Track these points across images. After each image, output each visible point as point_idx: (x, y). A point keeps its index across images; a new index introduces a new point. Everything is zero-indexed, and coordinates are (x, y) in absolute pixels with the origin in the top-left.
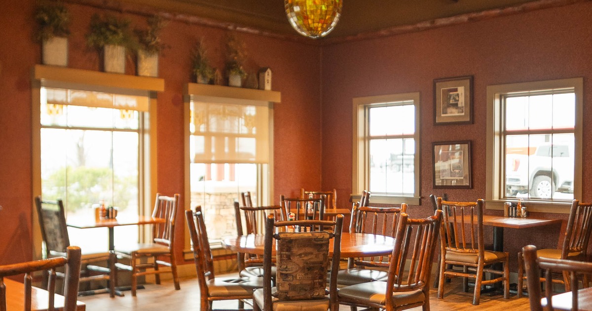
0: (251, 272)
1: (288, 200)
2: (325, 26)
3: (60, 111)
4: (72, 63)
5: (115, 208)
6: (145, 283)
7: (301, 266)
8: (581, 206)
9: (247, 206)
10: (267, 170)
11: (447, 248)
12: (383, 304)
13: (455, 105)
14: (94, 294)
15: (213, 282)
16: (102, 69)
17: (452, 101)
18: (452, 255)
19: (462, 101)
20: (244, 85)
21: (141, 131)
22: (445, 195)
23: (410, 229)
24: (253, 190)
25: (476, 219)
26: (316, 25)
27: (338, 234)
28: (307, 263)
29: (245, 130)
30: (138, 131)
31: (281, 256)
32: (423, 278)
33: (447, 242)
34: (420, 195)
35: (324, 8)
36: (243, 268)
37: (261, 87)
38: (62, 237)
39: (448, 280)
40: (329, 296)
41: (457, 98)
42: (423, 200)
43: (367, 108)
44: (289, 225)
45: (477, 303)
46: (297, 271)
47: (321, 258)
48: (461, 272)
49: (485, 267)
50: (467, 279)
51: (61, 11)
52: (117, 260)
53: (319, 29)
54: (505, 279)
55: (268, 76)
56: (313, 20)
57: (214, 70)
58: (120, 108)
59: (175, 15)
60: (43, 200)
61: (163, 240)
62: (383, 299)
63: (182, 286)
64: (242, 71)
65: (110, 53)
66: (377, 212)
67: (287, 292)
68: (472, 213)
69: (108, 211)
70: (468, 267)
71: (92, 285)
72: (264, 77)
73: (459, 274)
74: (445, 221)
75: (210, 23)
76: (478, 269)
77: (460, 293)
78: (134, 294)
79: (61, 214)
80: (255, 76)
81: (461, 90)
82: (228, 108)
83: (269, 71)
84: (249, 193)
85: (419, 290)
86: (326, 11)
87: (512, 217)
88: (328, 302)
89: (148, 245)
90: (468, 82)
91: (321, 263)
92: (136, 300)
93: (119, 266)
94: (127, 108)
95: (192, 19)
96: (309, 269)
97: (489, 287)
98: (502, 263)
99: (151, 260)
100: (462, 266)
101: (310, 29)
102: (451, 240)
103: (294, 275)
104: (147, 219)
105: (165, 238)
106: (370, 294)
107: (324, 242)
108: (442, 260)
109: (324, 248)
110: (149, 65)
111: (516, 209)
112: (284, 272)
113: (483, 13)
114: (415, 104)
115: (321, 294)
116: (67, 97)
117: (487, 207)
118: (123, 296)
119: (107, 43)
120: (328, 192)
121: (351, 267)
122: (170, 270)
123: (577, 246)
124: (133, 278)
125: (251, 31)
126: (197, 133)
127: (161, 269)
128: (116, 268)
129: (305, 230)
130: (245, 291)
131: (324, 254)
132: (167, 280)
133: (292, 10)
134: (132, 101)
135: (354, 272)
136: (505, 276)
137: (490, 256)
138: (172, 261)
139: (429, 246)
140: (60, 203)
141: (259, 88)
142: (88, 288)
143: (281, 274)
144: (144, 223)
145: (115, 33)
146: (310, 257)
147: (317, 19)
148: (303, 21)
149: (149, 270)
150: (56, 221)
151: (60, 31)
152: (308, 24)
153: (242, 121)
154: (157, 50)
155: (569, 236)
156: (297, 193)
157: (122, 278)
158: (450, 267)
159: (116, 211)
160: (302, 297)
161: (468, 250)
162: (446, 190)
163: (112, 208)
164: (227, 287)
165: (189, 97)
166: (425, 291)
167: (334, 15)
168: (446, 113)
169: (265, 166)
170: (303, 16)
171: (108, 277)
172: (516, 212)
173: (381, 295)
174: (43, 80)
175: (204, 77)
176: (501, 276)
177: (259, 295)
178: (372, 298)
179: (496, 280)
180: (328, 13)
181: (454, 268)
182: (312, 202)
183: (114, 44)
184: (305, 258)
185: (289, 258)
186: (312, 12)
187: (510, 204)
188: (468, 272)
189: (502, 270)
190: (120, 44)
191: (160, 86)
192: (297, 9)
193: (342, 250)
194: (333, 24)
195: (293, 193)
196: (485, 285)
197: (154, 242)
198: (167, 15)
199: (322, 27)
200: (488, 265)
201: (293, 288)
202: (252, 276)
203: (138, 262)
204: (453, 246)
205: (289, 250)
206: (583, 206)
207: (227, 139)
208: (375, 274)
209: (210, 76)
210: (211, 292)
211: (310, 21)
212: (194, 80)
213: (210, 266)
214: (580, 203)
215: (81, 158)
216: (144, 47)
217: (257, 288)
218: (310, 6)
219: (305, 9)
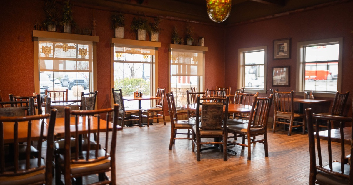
0: (193, 119)
1: (210, 90)
2: (223, 17)
3: (121, 55)
4: (125, 37)
5: (142, 93)
6: (153, 122)
7: (211, 116)
8: (340, 94)
9: (193, 92)
10: (202, 78)
11: (277, 111)
12: (246, 133)
13: (283, 51)
14: (133, 126)
15: (177, 122)
16: (137, 39)
17: (281, 49)
18: (279, 114)
19: (286, 49)
20: (193, 44)
21: (151, 63)
22: (277, 89)
23: (258, 102)
24: (196, 87)
25: (290, 99)
26: (219, 17)
27: (227, 103)
28: (214, 115)
29: (193, 63)
30: (150, 63)
31: (203, 112)
32: (264, 123)
33: (277, 109)
34: (266, 89)
35: (223, 10)
36: (190, 117)
37: (199, 45)
38: (121, 103)
39: (278, 125)
40: (223, 129)
41: (284, 48)
42: (268, 91)
43: (244, 53)
44: (207, 99)
45: (290, 135)
46: (209, 118)
47: (220, 113)
48: (284, 122)
49: (294, 120)
50: (286, 124)
51: (121, 17)
52: (142, 113)
53: (221, 19)
54: (303, 125)
55: (203, 40)
56: (219, 15)
57: (181, 38)
58: (144, 54)
59: (165, 17)
60: (115, 89)
61: (160, 106)
62: (246, 131)
63: (167, 124)
64: (192, 39)
65: (140, 32)
66: (246, 95)
67: (205, 127)
68: (289, 97)
69: (139, 94)
70: (286, 120)
71: (133, 122)
72: (201, 41)
73: (282, 123)
74: (276, 100)
75: (179, 20)
76: (291, 121)
77: (283, 131)
78: (148, 126)
79: (121, 95)
80: (197, 41)
81: (285, 44)
82: (186, 54)
83: (203, 38)
84: (194, 88)
85: (262, 128)
86: (224, 11)
87: (307, 99)
88: (222, 131)
89: (154, 107)
90: (288, 41)
91: (220, 115)
92: (149, 129)
93: (143, 115)
94: (146, 54)
95: (172, 18)
96: (215, 117)
97: (296, 129)
98: (302, 119)
99: (155, 114)
100: (284, 119)
101: (217, 19)
102: (279, 108)
103: (208, 120)
104: (154, 97)
105: (160, 105)
106: (241, 129)
107: (221, 106)
108: (275, 117)
109: (221, 109)
110: (155, 37)
111: (309, 95)
112: (204, 118)
113: (296, 11)
114: (265, 51)
115: (220, 128)
116: (124, 50)
117: (296, 94)
118: (144, 127)
119: (139, 29)
120: (227, 88)
121: (234, 118)
122: (162, 117)
123: (338, 112)
124: (148, 120)
125: (195, 22)
126: (174, 64)
127: (159, 117)
128: (142, 116)
129: (214, 102)
130: (189, 126)
131: (221, 112)
132: (161, 121)
133: (210, 11)
134: (148, 51)
135: (235, 120)
136: (303, 124)
137: (296, 115)
138: (163, 114)
139: (267, 110)
140: (120, 90)
141: (199, 46)
142: (132, 123)
143: (203, 119)
144: (153, 99)
145: (142, 24)
146: (215, 112)
147: (220, 14)
148: (214, 16)
149: (154, 117)
150: (119, 97)
151: (121, 25)
152: (217, 17)
153: (192, 59)
154: (158, 31)
155: (334, 108)
156: (214, 88)
157: (144, 120)
158: (279, 120)
159: (142, 94)
160: (212, 129)
161: (286, 113)
162: (278, 87)
163: (140, 93)
164: (182, 124)
165: (171, 49)
166: (265, 129)
167: (227, 13)
168: (279, 54)
169: (201, 77)
170: (214, 13)
171: (138, 119)
172: (309, 97)
173: (245, 129)
174: (115, 44)
175: (177, 41)
176: (302, 124)
177: (194, 128)
178: (242, 131)
179: (299, 126)
180: (225, 12)
181: (281, 120)
182: (220, 91)
183: (141, 29)
184: (213, 113)
185: (206, 112)
186: (218, 12)
187: (307, 93)
188: (286, 122)
189: (302, 121)
190: (143, 29)
191: (159, 45)
192: (211, 11)
193: (229, 110)
194: (227, 16)
195: (212, 88)
196: (294, 128)
197: (157, 106)
198: (162, 17)
199: (222, 18)
200: (295, 119)
201: (208, 125)
202: (193, 121)
203: (150, 114)
204: (280, 110)
205: (206, 109)
206: (341, 94)
207: (187, 66)
208: (244, 121)
209: (179, 41)
210: (176, 126)
211: (217, 16)
212: (173, 43)
213: (176, 116)
214: (340, 93)
215: (133, 75)
216: (153, 30)
217: (194, 125)
218: (217, 9)
219: (215, 10)
